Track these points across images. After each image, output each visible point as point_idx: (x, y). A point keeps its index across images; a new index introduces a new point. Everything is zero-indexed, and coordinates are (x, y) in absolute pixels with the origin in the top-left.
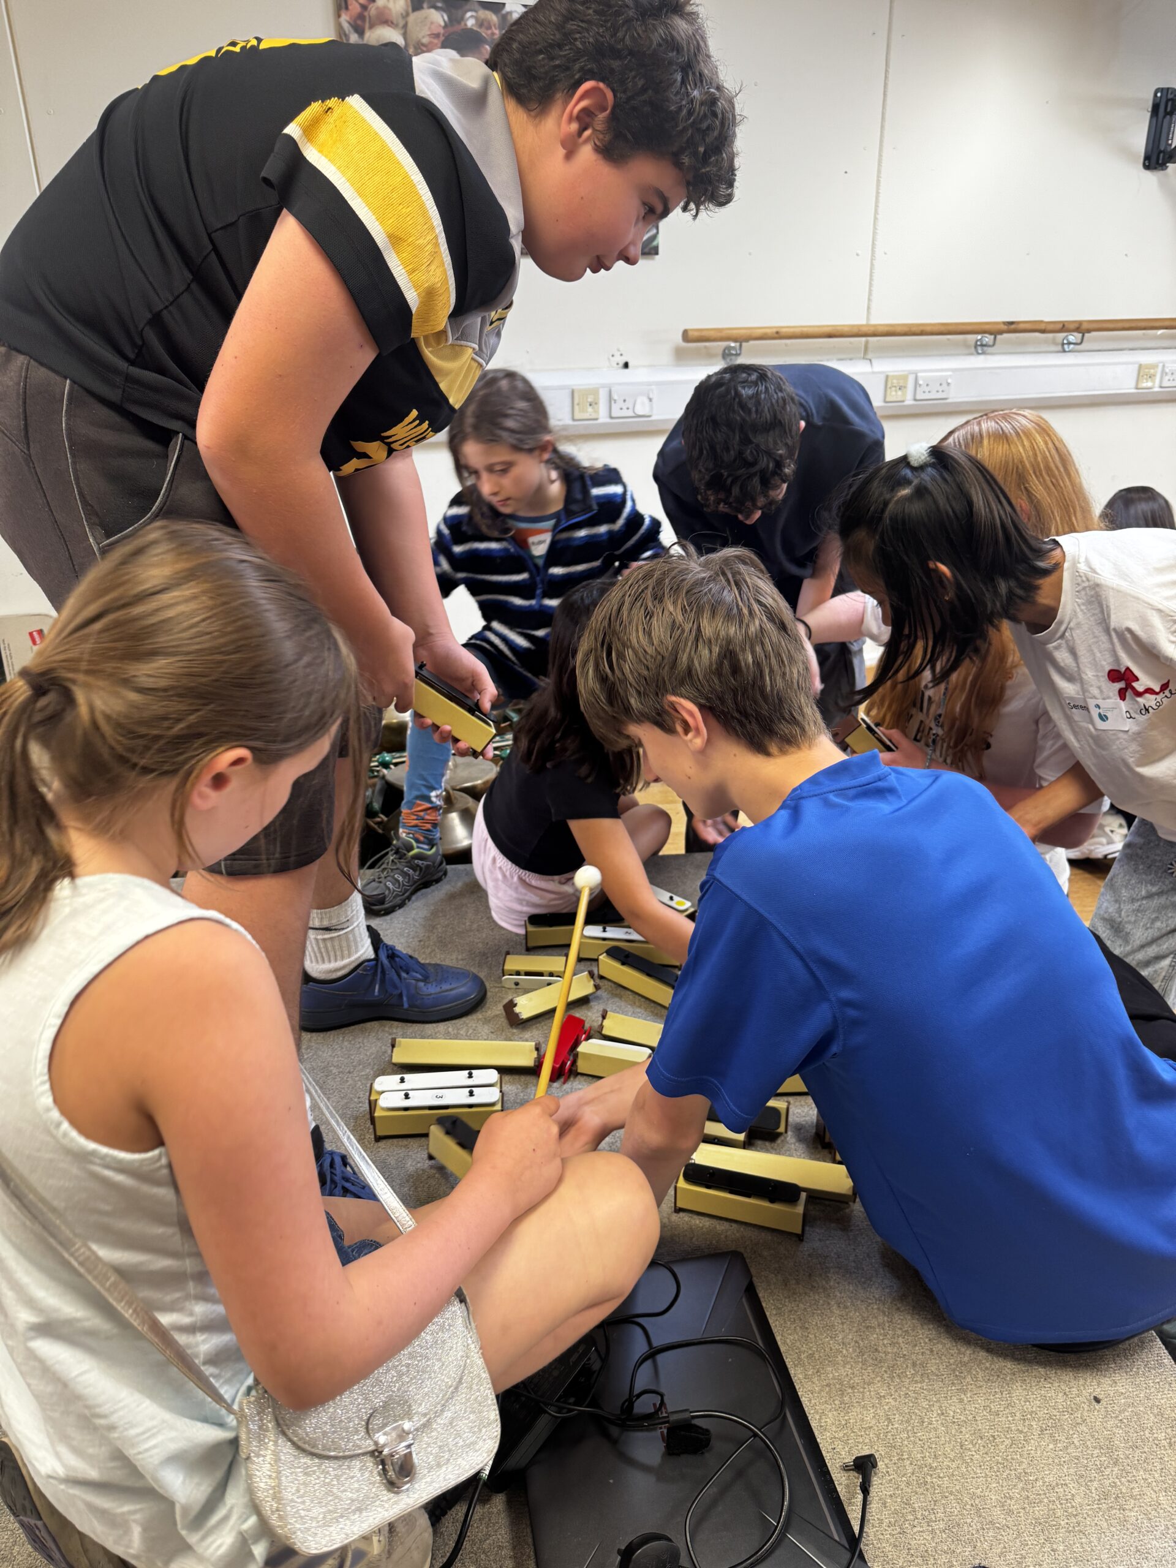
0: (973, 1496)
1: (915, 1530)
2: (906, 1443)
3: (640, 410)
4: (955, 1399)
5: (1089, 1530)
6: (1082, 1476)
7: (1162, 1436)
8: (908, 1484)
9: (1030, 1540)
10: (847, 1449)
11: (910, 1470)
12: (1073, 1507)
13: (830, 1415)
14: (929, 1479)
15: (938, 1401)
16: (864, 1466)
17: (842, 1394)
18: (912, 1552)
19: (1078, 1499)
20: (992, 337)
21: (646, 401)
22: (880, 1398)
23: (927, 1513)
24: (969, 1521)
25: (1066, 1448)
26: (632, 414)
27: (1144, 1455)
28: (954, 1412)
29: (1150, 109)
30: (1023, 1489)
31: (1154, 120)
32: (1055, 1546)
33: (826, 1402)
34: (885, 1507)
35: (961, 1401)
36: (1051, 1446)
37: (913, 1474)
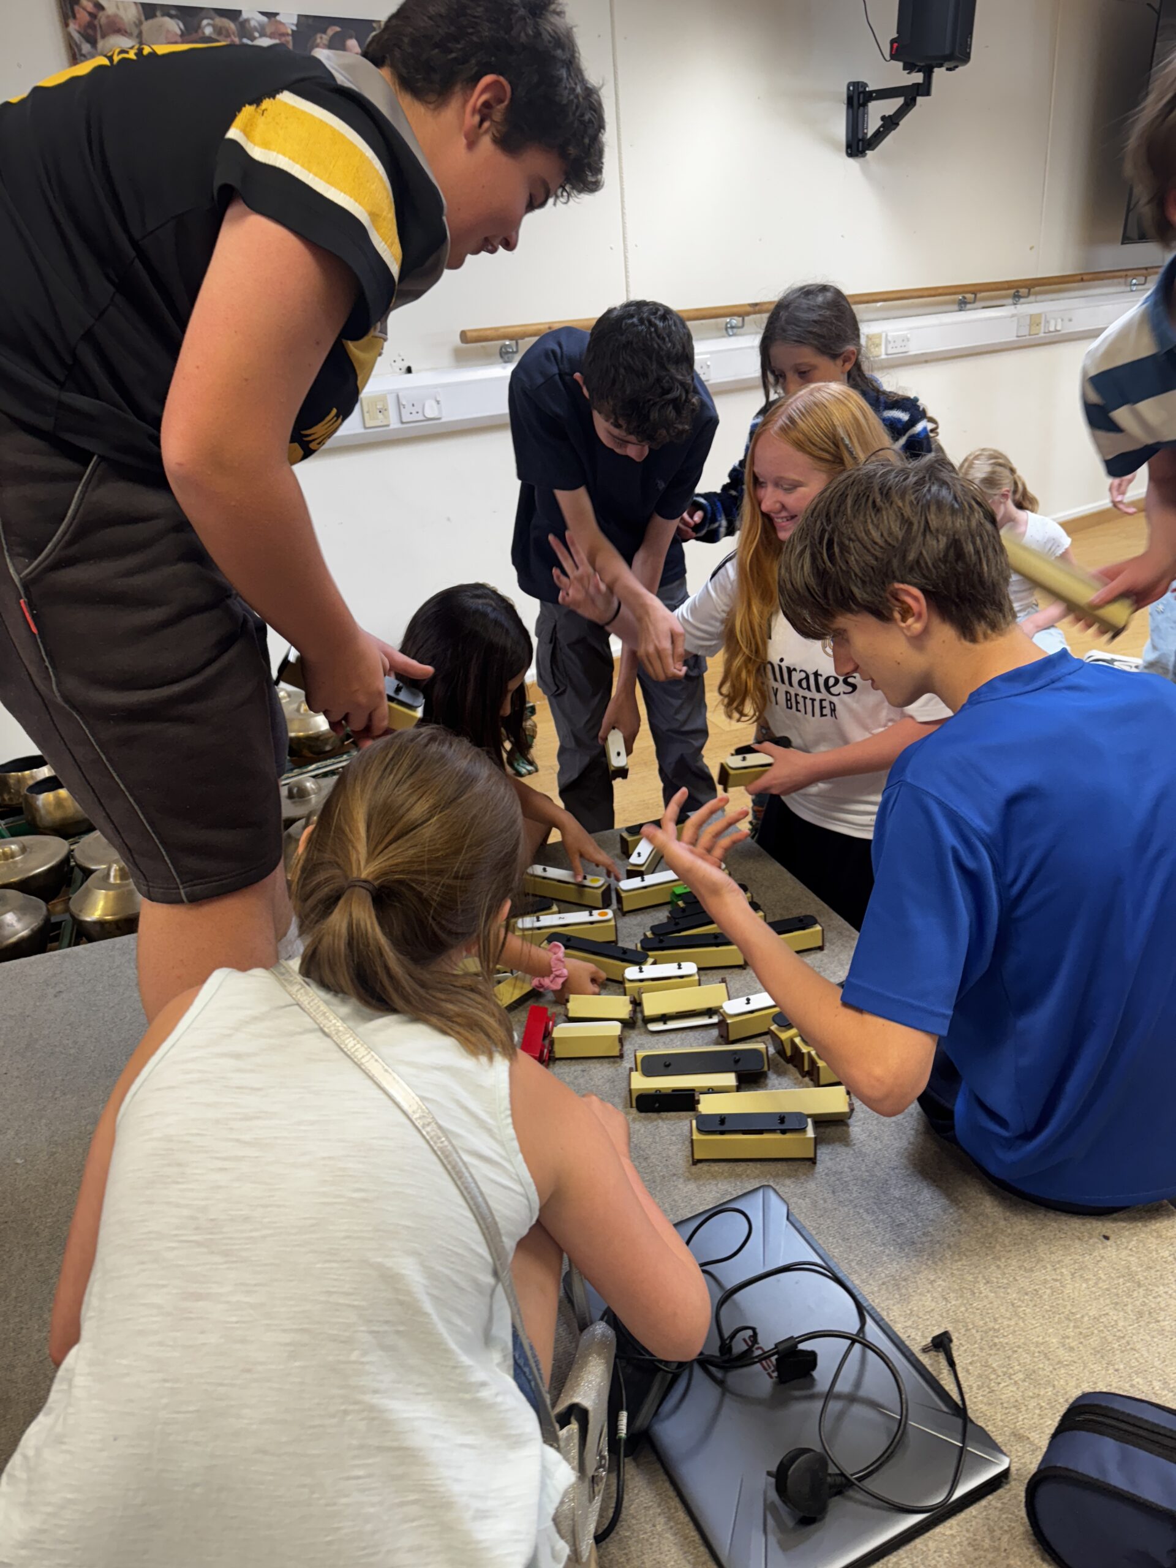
0: (1037, 1345)
1: (1001, 1386)
2: (967, 1315)
3: (429, 414)
4: (993, 1267)
5: (1138, 1346)
6: (1117, 1304)
7: (1166, 1254)
8: (981, 1349)
9: (1096, 1367)
10: (920, 1334)
11: (978, 1338)
12: (1119, 1330)
13: (895, 1308)
14: (996, 1340)
15: (980, 1273)
16: (942, 1343)
17: (898, 1289)
18: (1005, 1405)
19: (1121, 1324)
20: (740, 319)
21: (434, 403)
22: (932, 1282)
23: (1005, 1369)
24: (1041, 1366)
25: (1096, 1284)
26: (422, 418)
27: (1158, 1273)
28: (997, 1278)
29: (846, 102)
30: (1075, 1327)
31: (851, 111)
32: (1116, 1367)
33: (887, 1299)
34: (970, 1374)
35: (998, 1267)
36: (1084, 1285)
37: (982, 1339)
